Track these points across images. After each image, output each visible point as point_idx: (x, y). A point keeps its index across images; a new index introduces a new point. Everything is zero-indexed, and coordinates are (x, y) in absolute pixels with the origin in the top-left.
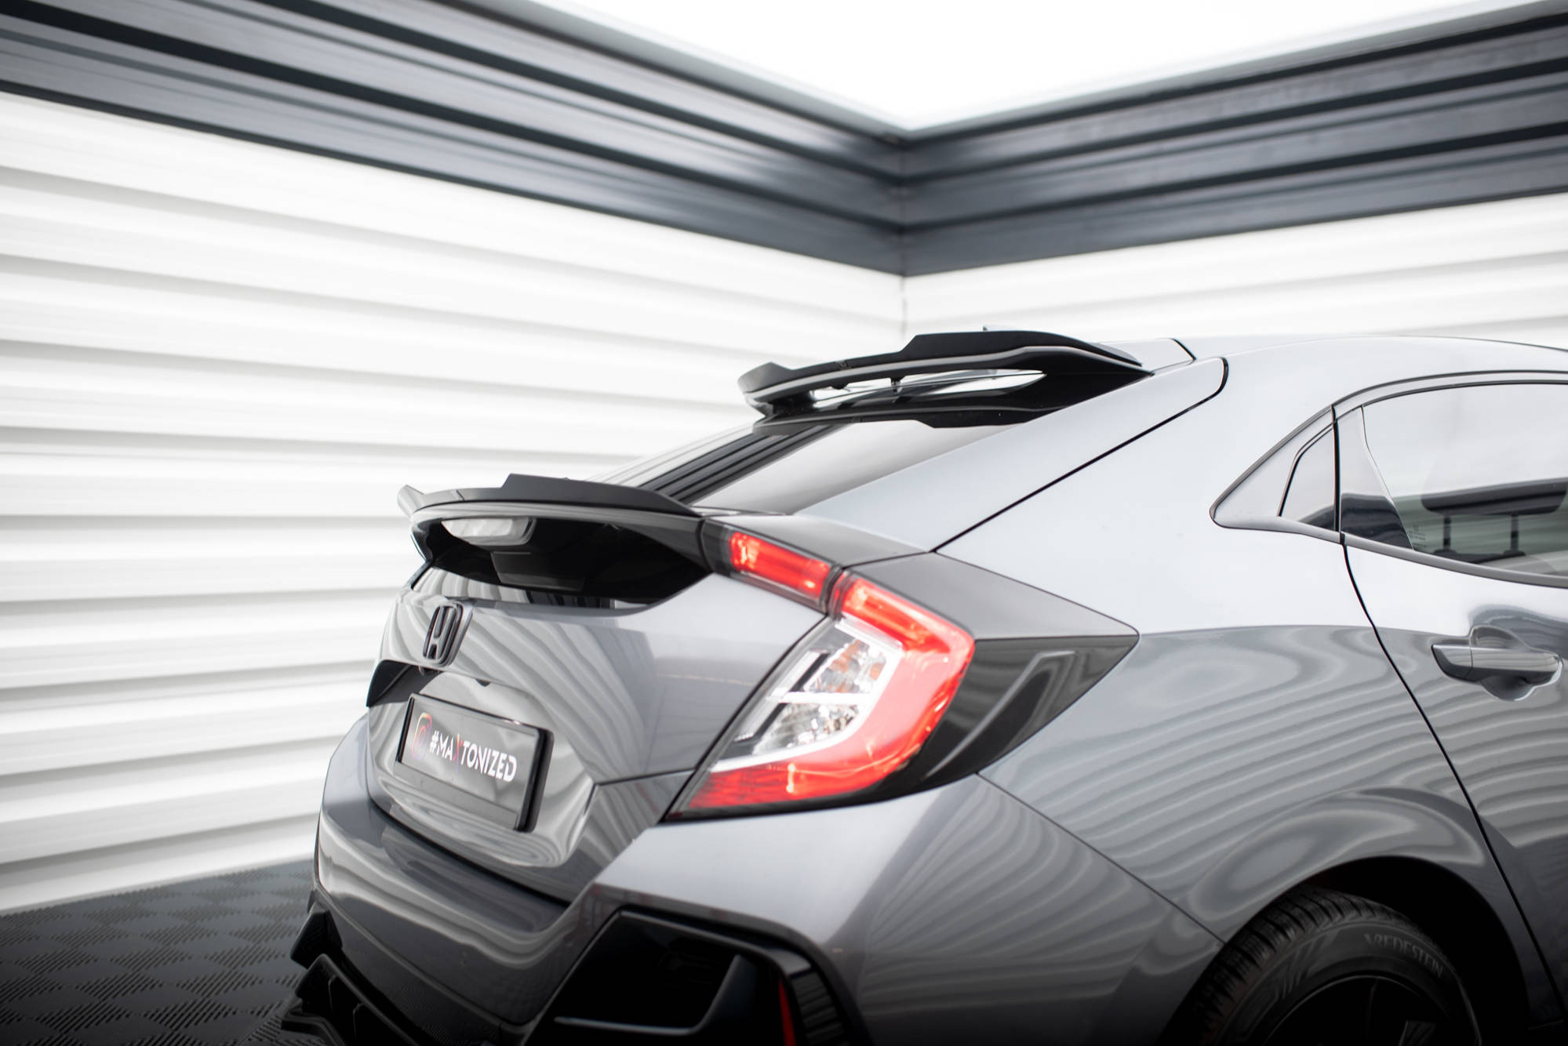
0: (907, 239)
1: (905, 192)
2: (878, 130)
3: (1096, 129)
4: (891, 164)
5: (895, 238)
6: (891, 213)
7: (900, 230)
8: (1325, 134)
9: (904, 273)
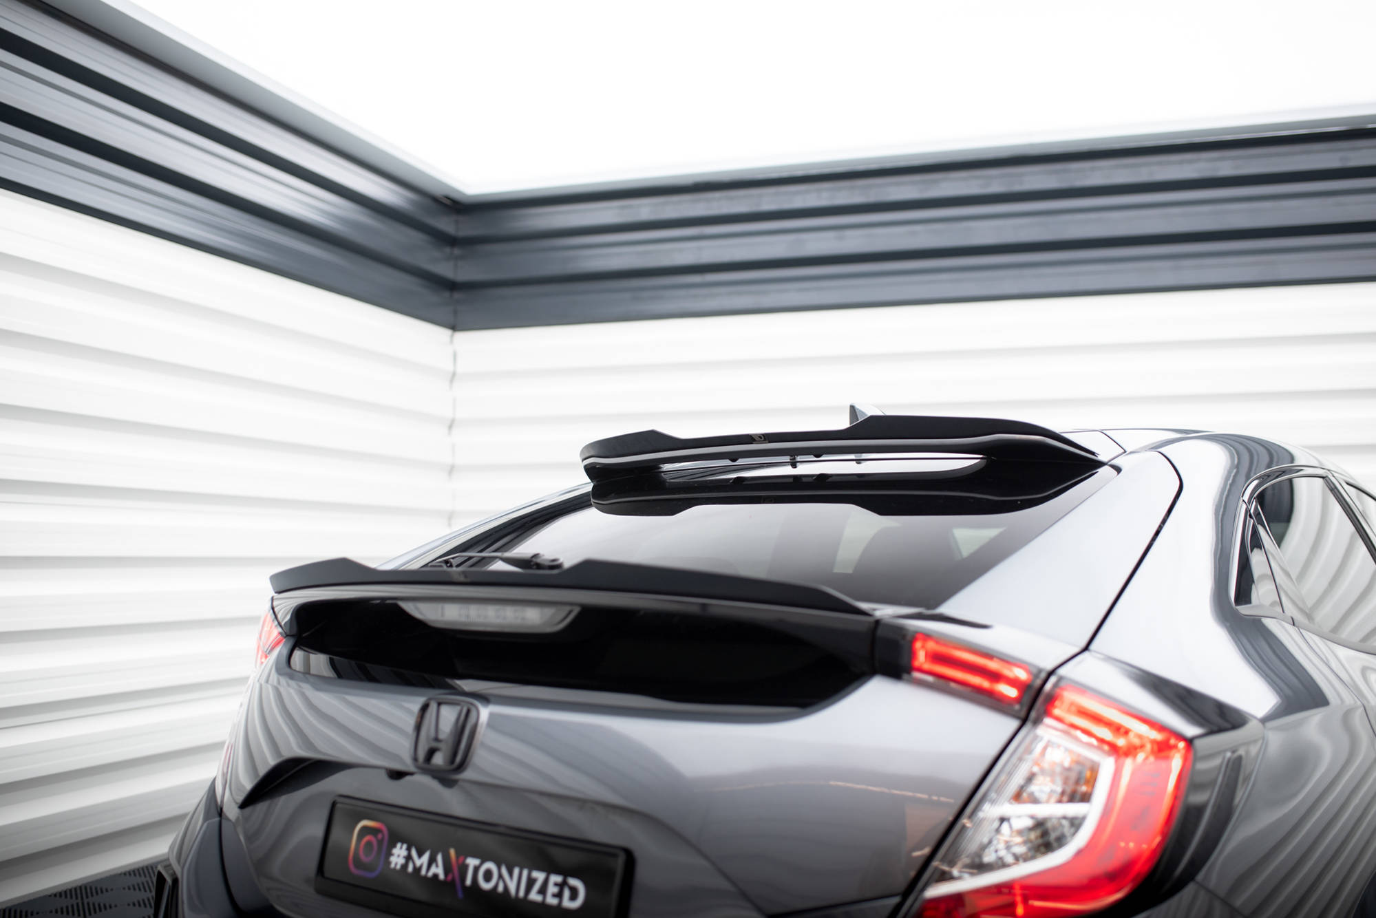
0: (457, 295)
1: (457, 251)
2: (438, 191)
3: (645, 210)
4: (446, 224)
5: (447, 294)
6: (445, 269)
7: (452, 286)
8: (849, 233)
9: (454, 328)
